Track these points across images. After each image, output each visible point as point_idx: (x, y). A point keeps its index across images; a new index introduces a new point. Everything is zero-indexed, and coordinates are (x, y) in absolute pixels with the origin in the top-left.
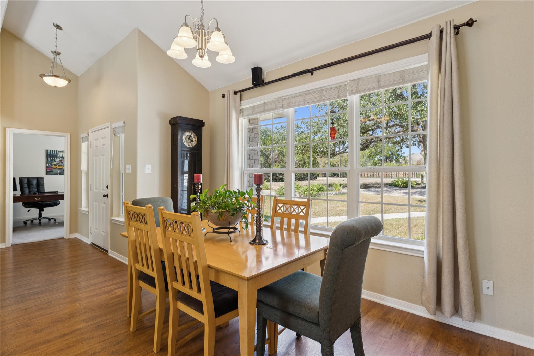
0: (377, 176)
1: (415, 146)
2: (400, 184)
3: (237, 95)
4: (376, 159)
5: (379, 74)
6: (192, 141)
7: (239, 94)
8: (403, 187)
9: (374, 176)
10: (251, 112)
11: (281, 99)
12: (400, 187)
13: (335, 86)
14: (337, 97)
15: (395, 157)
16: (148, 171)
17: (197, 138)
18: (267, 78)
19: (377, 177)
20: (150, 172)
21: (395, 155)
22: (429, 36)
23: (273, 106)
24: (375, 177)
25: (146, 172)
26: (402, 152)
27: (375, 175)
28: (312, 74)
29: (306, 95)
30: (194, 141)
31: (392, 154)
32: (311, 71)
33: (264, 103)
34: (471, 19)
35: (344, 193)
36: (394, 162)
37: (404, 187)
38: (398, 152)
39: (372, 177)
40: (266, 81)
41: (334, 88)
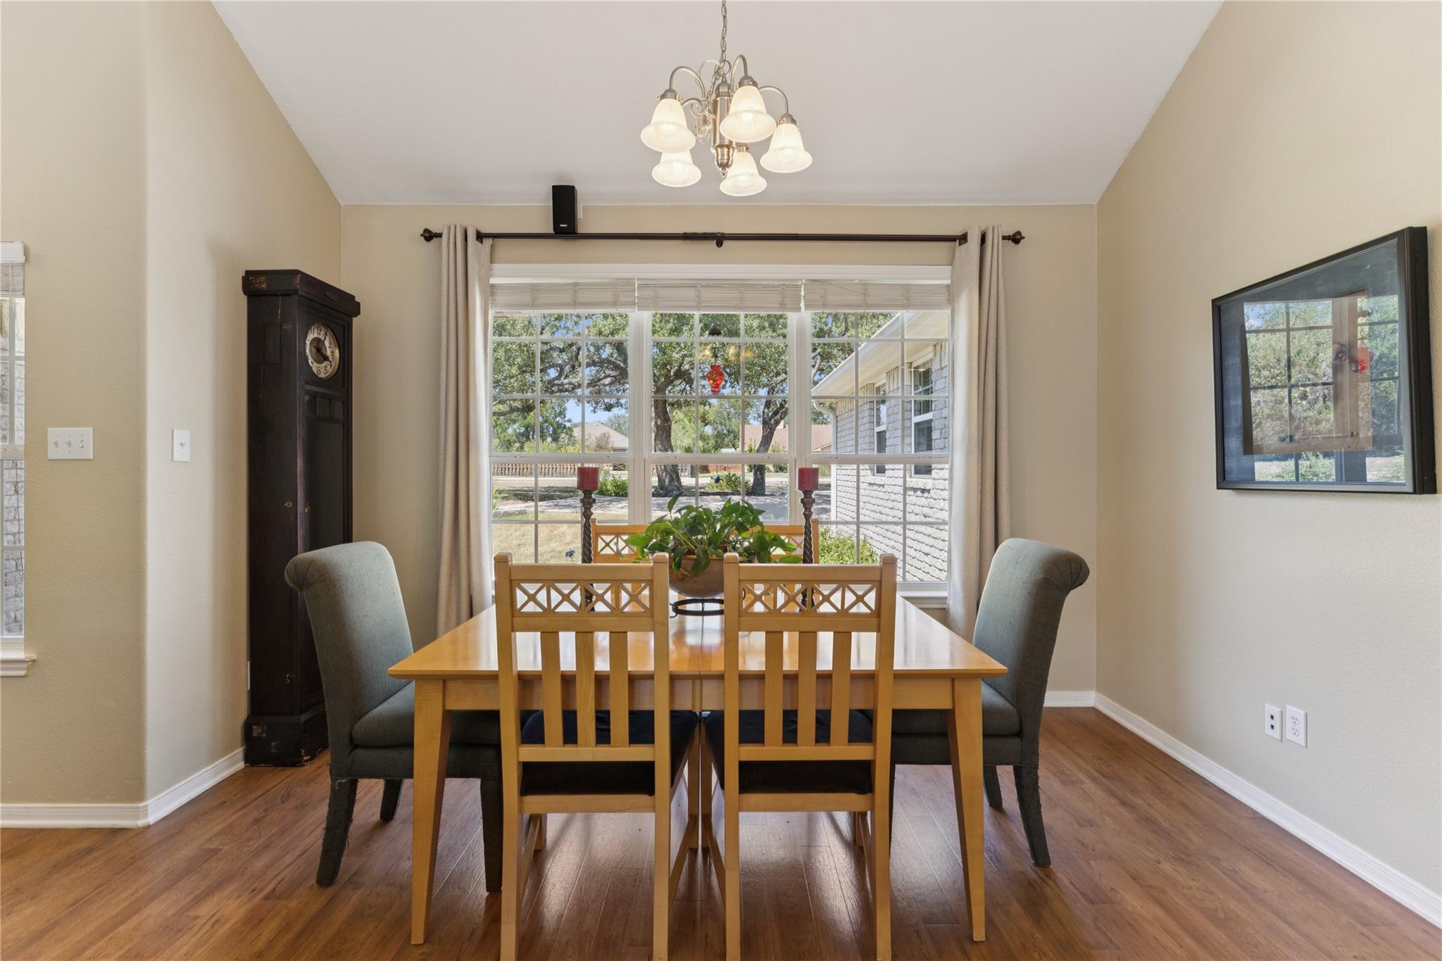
0: (514, 471)
1: (620, 408)
2: (609, 487)
3: (482, 242)
4: (510, 431)
5: (866, 280)
6: (326, 358)
7: (488, 242)
8: (616, 496)
9: (507, 471)
10: (527, 298)
11: (626, 284)
12: (610, 495)
13: (776, 283)
14: (780, 308)
15: (551, 429)
16: (181, 454)
17: (337, 352)
18: (587, 221)
19: (512, 475)
20: (187, 458)
21: (552, 426)
22: (963, 239)
23: (608, 297)
24: (508, 475)
25: (175, 459)
26: (566, 419)
27: (509, 468)
28: (719, 244)
29: (702, 287)
30: (330, 359)
31: (546, 421)
32: (720, 239)
33: (575, 285)
34: (1019, 233)
35: (507, 512)
36: (549, 439)
37: (617, 494)
38: (558, 419)
39: (502, 475)
40: (582, 228)
41: (774, 286)
